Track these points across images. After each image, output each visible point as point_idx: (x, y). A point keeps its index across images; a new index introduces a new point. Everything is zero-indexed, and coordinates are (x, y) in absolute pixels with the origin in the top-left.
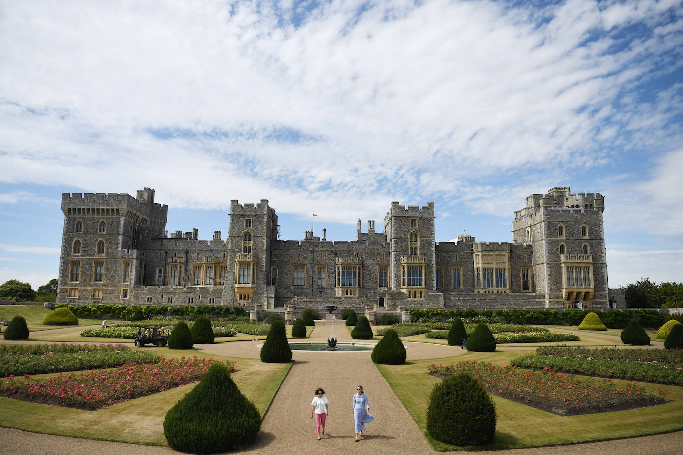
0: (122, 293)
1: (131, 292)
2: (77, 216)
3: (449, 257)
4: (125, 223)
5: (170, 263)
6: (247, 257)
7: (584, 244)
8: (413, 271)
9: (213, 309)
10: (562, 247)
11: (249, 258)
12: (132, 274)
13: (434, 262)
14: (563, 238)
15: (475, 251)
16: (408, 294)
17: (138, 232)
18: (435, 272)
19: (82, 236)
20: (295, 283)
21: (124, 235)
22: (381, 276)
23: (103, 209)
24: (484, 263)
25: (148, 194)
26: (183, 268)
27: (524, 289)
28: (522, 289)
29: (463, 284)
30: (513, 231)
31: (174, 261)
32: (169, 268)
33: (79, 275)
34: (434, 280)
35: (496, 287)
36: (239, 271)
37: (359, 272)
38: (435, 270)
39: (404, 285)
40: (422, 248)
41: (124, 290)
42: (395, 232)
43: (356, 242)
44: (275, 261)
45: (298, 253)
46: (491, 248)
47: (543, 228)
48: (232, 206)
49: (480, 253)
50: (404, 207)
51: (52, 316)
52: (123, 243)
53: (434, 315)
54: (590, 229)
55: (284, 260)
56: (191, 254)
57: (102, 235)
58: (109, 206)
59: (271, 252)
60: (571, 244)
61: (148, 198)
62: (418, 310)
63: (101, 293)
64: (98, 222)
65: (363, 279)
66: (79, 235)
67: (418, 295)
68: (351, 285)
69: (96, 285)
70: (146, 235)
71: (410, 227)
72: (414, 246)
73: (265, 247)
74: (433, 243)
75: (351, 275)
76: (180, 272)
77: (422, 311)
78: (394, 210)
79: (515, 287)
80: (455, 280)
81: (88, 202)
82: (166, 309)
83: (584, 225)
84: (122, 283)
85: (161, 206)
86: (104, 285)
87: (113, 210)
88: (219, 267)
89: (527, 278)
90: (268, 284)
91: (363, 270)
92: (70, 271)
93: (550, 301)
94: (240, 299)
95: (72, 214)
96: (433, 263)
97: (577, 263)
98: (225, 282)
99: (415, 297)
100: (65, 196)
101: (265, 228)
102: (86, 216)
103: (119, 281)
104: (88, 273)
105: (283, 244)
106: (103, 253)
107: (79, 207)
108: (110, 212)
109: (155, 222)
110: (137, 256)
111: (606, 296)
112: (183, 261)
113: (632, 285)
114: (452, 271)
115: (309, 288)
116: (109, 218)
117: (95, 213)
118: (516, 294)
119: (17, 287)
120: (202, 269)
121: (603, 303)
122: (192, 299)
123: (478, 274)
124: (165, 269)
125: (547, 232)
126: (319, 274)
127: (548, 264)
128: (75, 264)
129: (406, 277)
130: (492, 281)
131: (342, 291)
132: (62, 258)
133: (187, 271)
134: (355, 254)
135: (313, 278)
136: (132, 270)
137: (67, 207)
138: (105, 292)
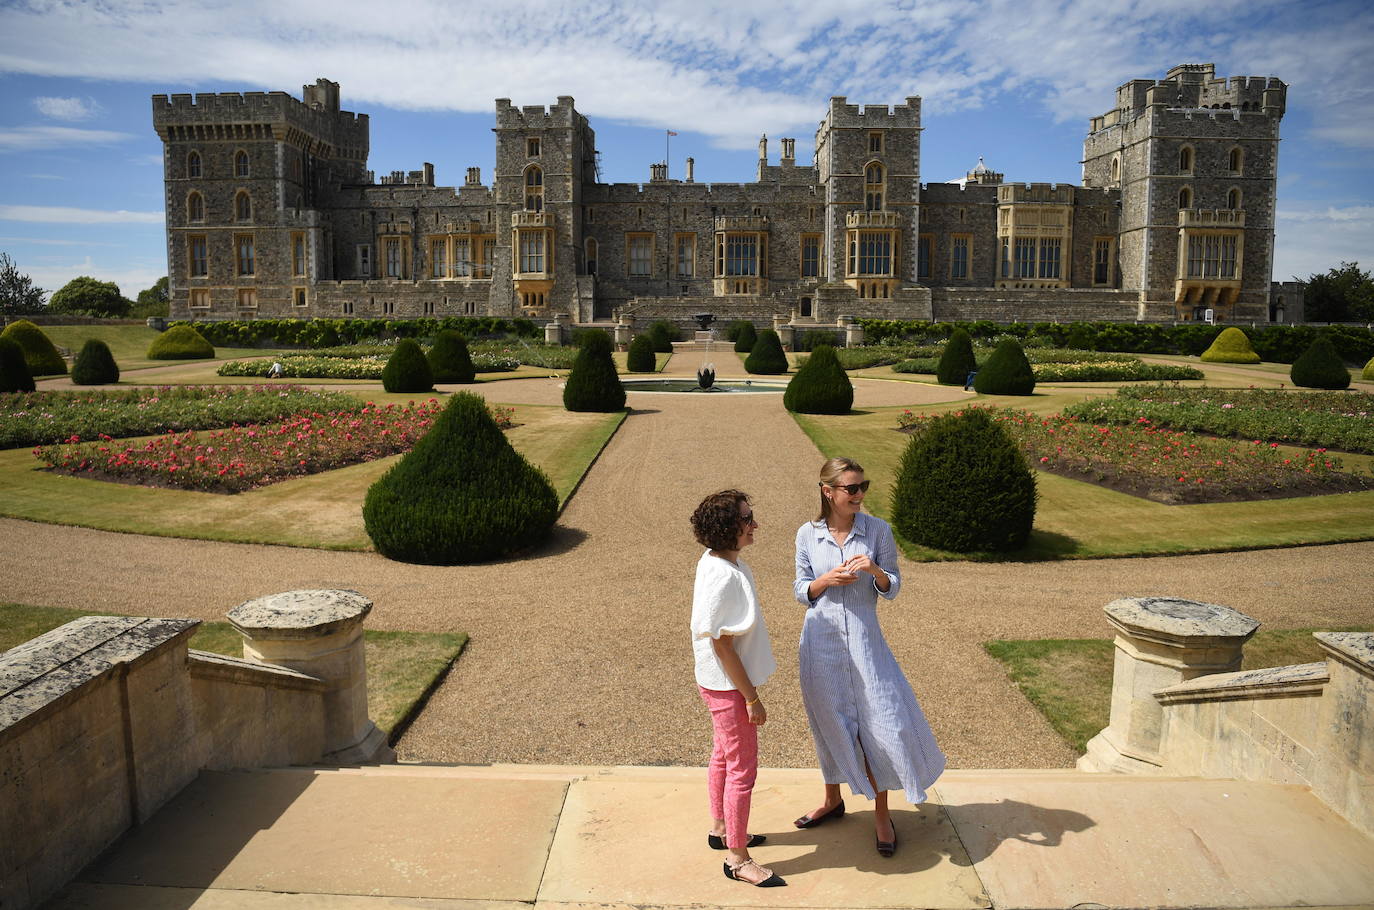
0: (294, 297)
1: (312, 293)
2: (187, 142)
3: (947, 214)
4: (284, 154)
5: (382, 234)
6: (536, 219)
7: (1230, 190)
8: (872, 244)
9: (474, 324)
10: (1185, 193)
11: (539, 221)
12: (310, 257)
13: (915, 225)
14: (1190, 175)
15: (1000, 202)
16: (859, 291)
17: (313, 173)
18: (916, 245)
19: (203, 183)
20: (634, 270)
21: (285, 178)
22: (806, 255)
23: (238, 127)
24: (1018, 226)
25: (327, 93)
26: (410, 242)
27: (1097, 281)
28: (1093, 282)
29: (974, 271)
30: (1084, 160)
31: (391, 230)
32: (382, 245)
33: (208, 264)
34: (913, 262)
35: (1040, 277)
36: (521, 247)
37: (762, 248)
38: (917, 242)
39: (852, 271)
40: (891, 195)
41: (297, 290)
42: (837, 162)
43: (756, 185)
44: (592, 226)
45: (638, 208)
46: (1033, 196)
47: (1149, 152)
48: (500, 113)
49: (1011, 207)
50: (856, 108)
51: (163, 342)
52: (286, 195)
53: (911, 332)
54: (1249, 157)
55: (611, 224)
56: (422, 214)
57: (243, 180)
58: (248, 118)
59: (584, 208)
60: (1204, 188)
61: (327, 102)
62: (879, 321)
63: (253, 296)
64: (232, 153)
65: (770, 261)
66: (197, 183)
67: (880, 292)
68: (745, 273)
69: (243, 281)
70: (329, 179)
71: (868, 150)
72: (874, 193)
73: (571, 197)
74: (914, 185)
75: (746, 252)
76: (405, 253)
77: (888, 324)
78: (834, 115)
79: (1079, 277)
80: (956, 263)
81: (205, 114)
82: (382, 325)
83: (1236, 146)
84: (293, 277)
85: (356, 117)
86: (257, 281)
87: (258, 127)
88: (480, 242)
89: (1106, 260)
90: (580, 272)
91: (770, 242)
92: (188, 255)
93: (1148, 306)
94: (526, 303)
95: (177, 138)
96: (913, 226)
97: (1212, 227)
98: (494, 269)
99: (874, 296)
100: (159, 101)
101: (569, 157)
102: (206, 142)
103: (286, 273)
104: (225, 258)
105: (607, 190)
106: (248, 217)
107: (189, 123)
108: (254, 132)
109: (345, 151)
110: (315, 222)
111: (1263, 297)
112: (409, 229)
113: (1320, 277)
114: (952, 242)
115: (661, 281)
116: (251, 145)
117: (222, 135)
118: (1079, 290)
119: (92, 290)
120: (447, 246)
121: (1256, 312)
122: (432, 304)
123: (1005, 249)
124: (374, 248)
125: (1155, 162)
126: (681, 251)
127: (1152, 229)
128: (197, 241)
129: (857, 256)
130: (1032, 264)
131: (728, 285)
132: (170, 231)
133: (417, 249)
134: (753, 209)
135: (668, 259)
136: (310, 250)
137: (166, 124)
138: (261, 294)
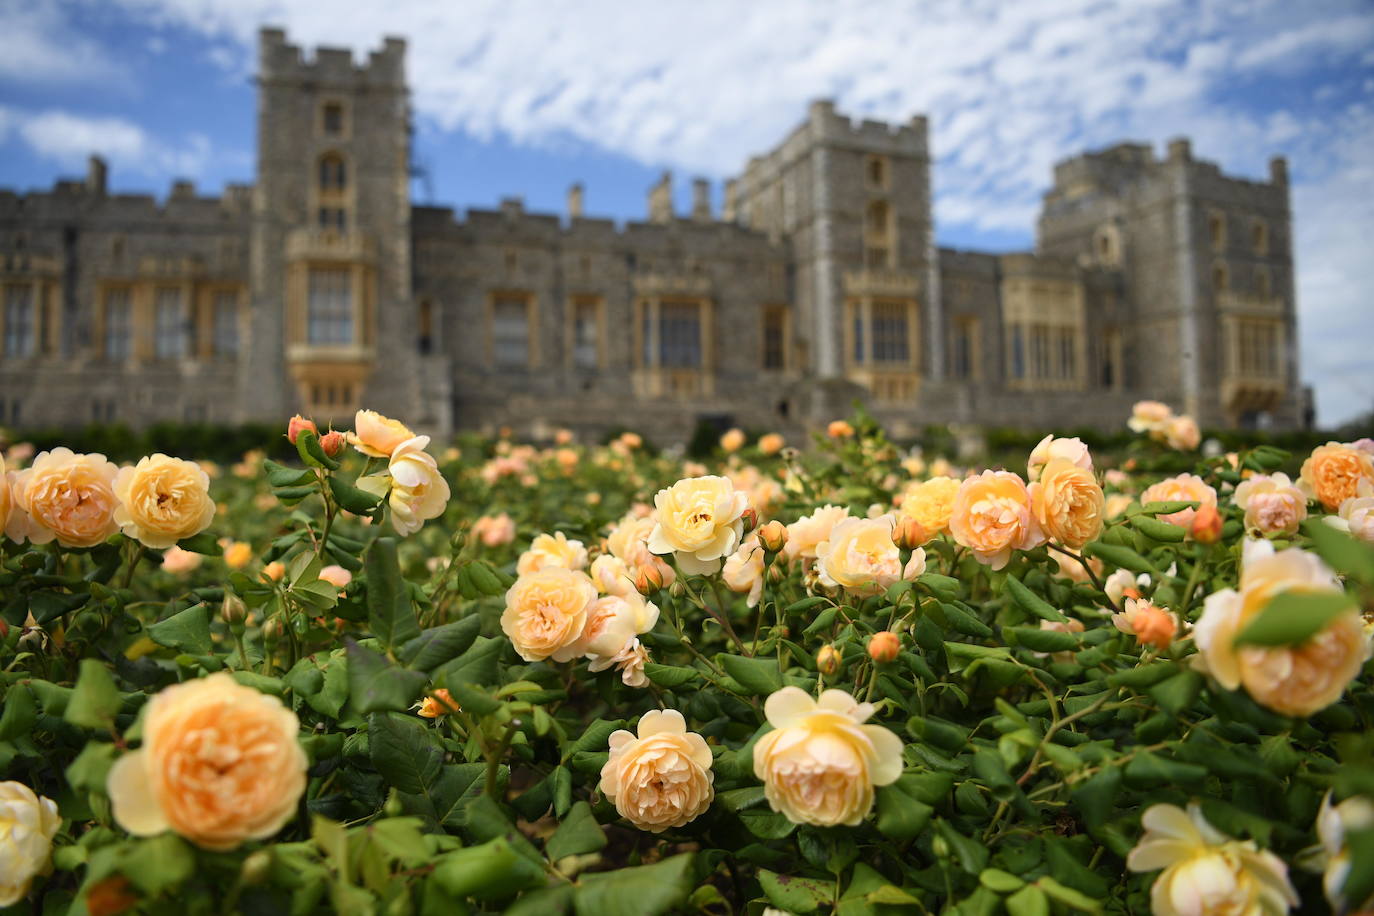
11: (349, 247)
14: (1221, 249)
15: (1006, 277)
20: (499, 356)
22: (767, 340)
26: (57, 294)
31: (17, 266)
34: (931, 350)
36: (310, 297)
37: (709, 325)
40: (903, 249)
42: (830, 197)
44: (430, 278)
48: (265, 53)
49: (1022, 283)
50: (849, 120)
54: (1271, 237)
55: (461, 274)
65: (718, 346)
67: (898, 392)
68: (686, 362)
71: (867, 184)
75: (685, 330)
76: (45, 308)
80: (957, 358)
88: (207, 290)
94: (316, 404)
99: (891, 398)
111: (1295, 403)
112: (57, 265)
115: (548, 373)
120: (138, 298)
121: (1291, 422)
123: (1018, 340)
126: (579, 324)
127: (1197, 315)
129: (867, 337)
131: (661, 380)
133: (74, 306)
134: (691, 264)
135: (559, 337)
